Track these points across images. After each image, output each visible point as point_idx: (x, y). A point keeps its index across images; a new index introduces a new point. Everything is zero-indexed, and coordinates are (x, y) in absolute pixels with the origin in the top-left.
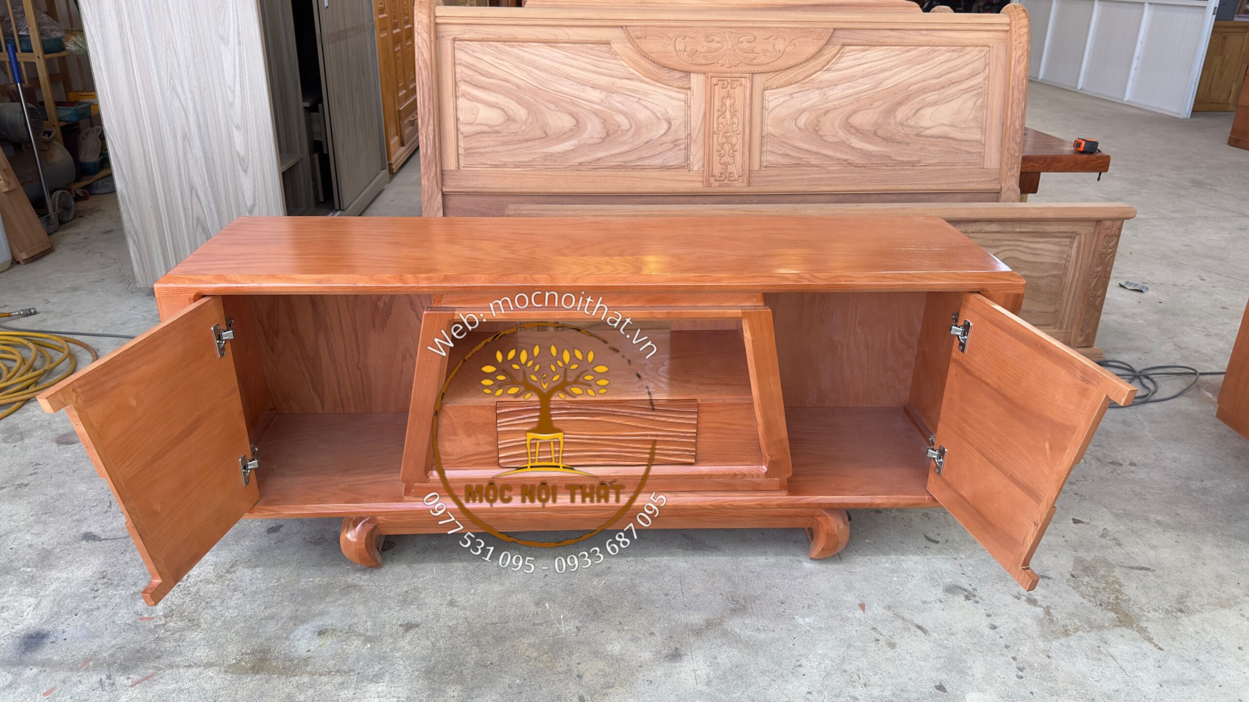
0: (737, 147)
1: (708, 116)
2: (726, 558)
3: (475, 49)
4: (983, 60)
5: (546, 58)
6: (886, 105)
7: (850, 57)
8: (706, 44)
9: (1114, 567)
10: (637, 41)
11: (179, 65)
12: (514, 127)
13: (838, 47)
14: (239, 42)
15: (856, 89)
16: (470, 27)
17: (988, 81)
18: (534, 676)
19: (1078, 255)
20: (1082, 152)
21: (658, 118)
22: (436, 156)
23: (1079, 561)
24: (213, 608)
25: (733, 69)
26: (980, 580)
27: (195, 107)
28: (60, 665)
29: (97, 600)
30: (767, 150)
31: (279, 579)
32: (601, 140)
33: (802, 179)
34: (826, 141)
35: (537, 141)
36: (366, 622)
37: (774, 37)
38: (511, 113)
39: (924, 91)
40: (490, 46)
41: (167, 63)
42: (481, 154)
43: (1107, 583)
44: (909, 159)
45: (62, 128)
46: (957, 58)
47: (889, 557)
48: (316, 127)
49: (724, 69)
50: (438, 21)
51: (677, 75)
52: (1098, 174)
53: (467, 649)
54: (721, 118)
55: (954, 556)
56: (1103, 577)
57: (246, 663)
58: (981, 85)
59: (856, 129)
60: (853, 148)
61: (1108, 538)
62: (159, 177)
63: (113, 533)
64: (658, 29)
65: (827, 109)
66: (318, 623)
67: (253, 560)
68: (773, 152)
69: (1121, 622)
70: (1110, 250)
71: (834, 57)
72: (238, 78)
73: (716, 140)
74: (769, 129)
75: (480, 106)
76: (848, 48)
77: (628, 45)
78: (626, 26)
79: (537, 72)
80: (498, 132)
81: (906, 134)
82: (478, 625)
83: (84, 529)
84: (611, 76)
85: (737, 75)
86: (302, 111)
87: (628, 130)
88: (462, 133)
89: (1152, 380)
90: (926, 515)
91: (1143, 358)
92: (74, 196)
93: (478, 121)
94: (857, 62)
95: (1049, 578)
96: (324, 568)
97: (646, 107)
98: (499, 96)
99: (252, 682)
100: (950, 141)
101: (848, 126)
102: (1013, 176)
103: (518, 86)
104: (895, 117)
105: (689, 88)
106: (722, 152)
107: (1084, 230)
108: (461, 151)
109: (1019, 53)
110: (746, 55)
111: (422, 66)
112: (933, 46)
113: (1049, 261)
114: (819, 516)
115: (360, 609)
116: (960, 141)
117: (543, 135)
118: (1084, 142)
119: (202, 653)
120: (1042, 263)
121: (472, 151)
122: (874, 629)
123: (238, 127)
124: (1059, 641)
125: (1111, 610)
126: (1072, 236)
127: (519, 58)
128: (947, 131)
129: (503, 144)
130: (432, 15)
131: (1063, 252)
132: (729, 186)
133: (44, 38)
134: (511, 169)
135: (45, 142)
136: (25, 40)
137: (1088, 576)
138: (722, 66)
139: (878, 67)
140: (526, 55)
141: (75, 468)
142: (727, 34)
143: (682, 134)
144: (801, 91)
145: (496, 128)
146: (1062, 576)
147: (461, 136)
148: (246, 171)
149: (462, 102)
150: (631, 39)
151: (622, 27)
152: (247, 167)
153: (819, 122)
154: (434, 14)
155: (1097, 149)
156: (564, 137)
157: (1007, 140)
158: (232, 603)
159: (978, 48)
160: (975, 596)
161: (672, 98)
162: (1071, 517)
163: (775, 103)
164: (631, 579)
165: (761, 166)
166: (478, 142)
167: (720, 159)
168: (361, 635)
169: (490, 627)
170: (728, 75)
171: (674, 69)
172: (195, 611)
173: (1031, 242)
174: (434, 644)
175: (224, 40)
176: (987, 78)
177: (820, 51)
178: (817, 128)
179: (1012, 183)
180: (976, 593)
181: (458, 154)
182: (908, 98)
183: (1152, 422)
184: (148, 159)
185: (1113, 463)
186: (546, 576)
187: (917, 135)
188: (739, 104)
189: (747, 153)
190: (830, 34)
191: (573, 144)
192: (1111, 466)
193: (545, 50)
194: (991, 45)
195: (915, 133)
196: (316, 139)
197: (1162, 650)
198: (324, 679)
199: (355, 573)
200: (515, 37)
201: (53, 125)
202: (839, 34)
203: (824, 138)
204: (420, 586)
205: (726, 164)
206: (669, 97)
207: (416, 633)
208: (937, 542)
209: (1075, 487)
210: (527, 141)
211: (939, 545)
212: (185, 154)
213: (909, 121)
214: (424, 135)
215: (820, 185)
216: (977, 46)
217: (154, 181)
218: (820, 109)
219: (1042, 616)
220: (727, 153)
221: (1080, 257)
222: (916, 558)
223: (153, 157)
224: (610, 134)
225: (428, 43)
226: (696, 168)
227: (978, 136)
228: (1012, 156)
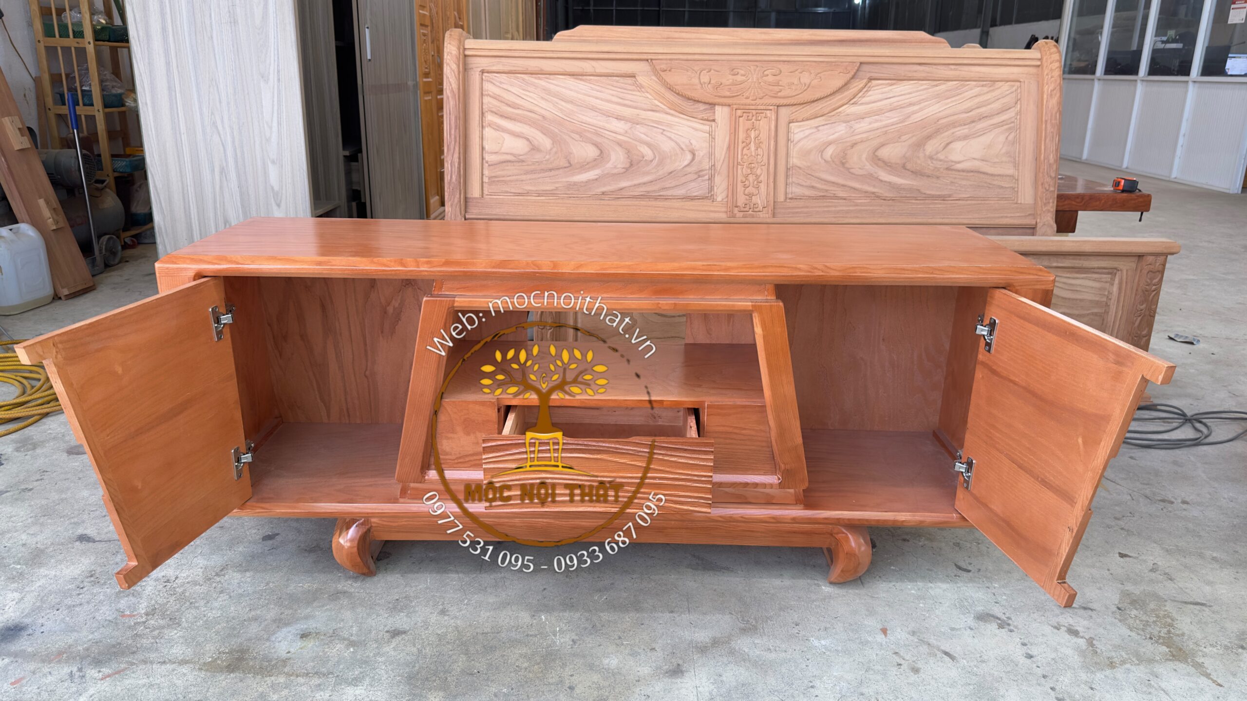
0: (762, 178)
1: (732, 148)
2: (738, 579)
3: (502, 81)
4: (1014, 95)
5: (571, 90)
6: (914, 139)
7: (876, 91)
8: (731, 77)
9: (1166, 601)
10: (662, 73)
11: (220, 102)
12: (538, 157)
13: (865, 81)
14: (279, 80)
15: (884, 123)
16: (497, 60)
17: (1020, 115)
18: (522, 686)
19: (1119, 294)
20: (1123, 191)
21: (682, 149)
22: (460, 183)
23: (1126, 594)
24: (197, 608)
25: (758, 101)
26: (1015, 609)
27: (233, 142)
28: (33, 656)
29: (81, 596)
30: (793, 182)
31: (267, 584)
32: (624, 170)
33: (828, 211)
34: (852, 174)
35: (561, 170)
36: (352, 627)
37: (799, 71)
38: (536, 143)
39: (953, 125)
40: (518, 78)
41: (209, 99)
42: (505, 182)
43: (1157, 616)
44: (940, 193)
45: (116, 178)
46: (987, 92)
47: (915, 584)
48: (355, 177)
49: (748, 101)
50: (467, 53)
51: (702, 107)
52: (1140, 213)
53: (454, 657)
54: (745, 149)
55: (987, 585)
56: (1153, 610)
57: (222, 661)
58: (1013, 120)
59: (883, 161)
60: (881, 181)
61: (1158, 572)
62: (195, 210)
63: (108, 535)
64: (683, 62)
65: (854, 142)
66: (302, 626)
67: (244, 565)
68: (799, 184)
69: (1173, 656)
70: (1154, 287)
71: (860, 91)
72: (275, 114)
73: (741, 172)
74: (795, 161)
75: (506, 136)
76: (874, 82)
77: (654, 78)
78: (651, 60)
79: (563, 103)
80: (523, 161)
81: (936, 168)
82: (468, 634)
83: (80, 531)
84: (636, 108)
85: (762, 107)
86: (341, 159)
87: (652, 161)
88: (487, 162)
89: (1205, 425)
90: (957, 545)
91: (1195, 404)
92: (123, 243)
93: (503, 150)
94: (884, 96)
95: (1092, 610)
96: (316, 574)
97: (670, 138)
98: (525, 126)
99: (225, 680)
100: (982, 176)
101: (876, 159)
102: (1049, 211)
103: (544, 117)
104: (924, 150)
105: (714, 120)
106: (747, 183)
107: (1126, 266)
108: (486, 180)
109: (1051, 88)
110: (771, 87)
111: (449, 95)
112: (962, 81)
113: (1090, 298)
114: (838, 533)
115: (347, 614)
116: (992, 175)
117: (567, 165)
118: (1123, 181)
119: (178, 651)
120: (1081, 300)
121: (496, 179)
122: (896, 653)
123: (273, 162)
124: (1104, 673)
125: (1163, 644)
126: (1113, 271)
127: (544, 89)
128: (976, 164)
129: (527, 173)
130: (461, 47)
131: (1105, 289)
132: (753, 216)
133: (105, 93)
134: (534, 198)
135: (97, 189)
136: (87, 95)
137: (1137, 610)
138: (747, 98)
139: (906, 101)
140: (552, 87)
141: (81, 475)
142: (752, 67)
143: (706, 165)
144: (827, 124)
145: (521, 157)
146: (1107, 608)
147: (486, 165)
148: (279, 205)
149: (488, 132)
150: (656, 72)
151: (647, 60)
152: (281, 201)
153: (846, 154)
154: (464, 46)
155: (1137, 189)
156: (587, 166)
157: (1041, 175)
158: (216, 604)
159: (1009, 83)
160: (1009, 625)
161: (696, 129)
162: (1117, 551)
163: (801, 135)
164: (635, 596)
165: (786, 198)
166: (503, 170)
167: (745, 190)
168: (344, 639)
169: (480, 637)
170: (753, 107)
171: (698, 101)
172: (178, 610)
173: (1069, 278)
174: (420, 651)
175: (264, 77)
176: (1019, 113)
177: (846, 84)
178: (844, 161)
179: (1048, 219)
180: (1010, 622)
181: (482, 182)
182: (938, 132)
183: (1206, 463)
184: (185, 192)
185: (1163, 501)
186: (545, 589)
187: (948, 169)
188: (763, 136)
189: (772, 185)
190: (856, 68)
191: (596, 173)
192: (1161, 503)
193: (571, 82)
194: (1021, 80)
195: (945, 166)
196: (355, 188)
197: (1221, 686)
198: (301, 680)
199: (347, 581)
200: (542, 70)
201: (108, 175)
202: (865, 68)
203: (851, 171)
204: (412, 595)
205: (750, 195)
206: (693, 128)
207: (402, 639)
208: (969, 571)
209: (1121, 523)
210: (551, 170)
211: (970, 574)
212: (221, 187)
213: (939, 155)
214: (450, 162)
215: (846, 217)
216: (1007, 81)
217: (190, 213)
218: (846, 142)
219: (1084, 647)
220: (751, 185)
221: (1123, 294)
222: (945, 586)
223: (191, 190)
224: (633, 164)
225: (456, 73)
226: (719, 199)
227: (1011, 171)
228: (1047, 190)
